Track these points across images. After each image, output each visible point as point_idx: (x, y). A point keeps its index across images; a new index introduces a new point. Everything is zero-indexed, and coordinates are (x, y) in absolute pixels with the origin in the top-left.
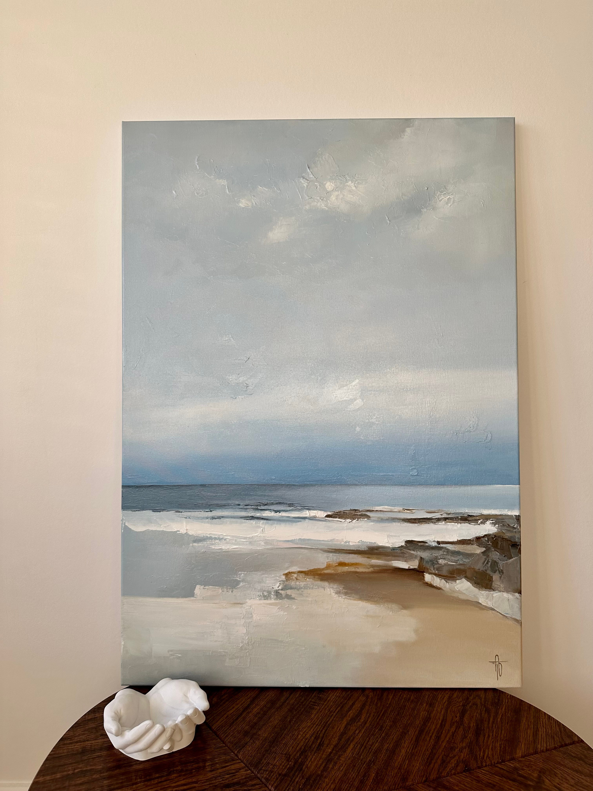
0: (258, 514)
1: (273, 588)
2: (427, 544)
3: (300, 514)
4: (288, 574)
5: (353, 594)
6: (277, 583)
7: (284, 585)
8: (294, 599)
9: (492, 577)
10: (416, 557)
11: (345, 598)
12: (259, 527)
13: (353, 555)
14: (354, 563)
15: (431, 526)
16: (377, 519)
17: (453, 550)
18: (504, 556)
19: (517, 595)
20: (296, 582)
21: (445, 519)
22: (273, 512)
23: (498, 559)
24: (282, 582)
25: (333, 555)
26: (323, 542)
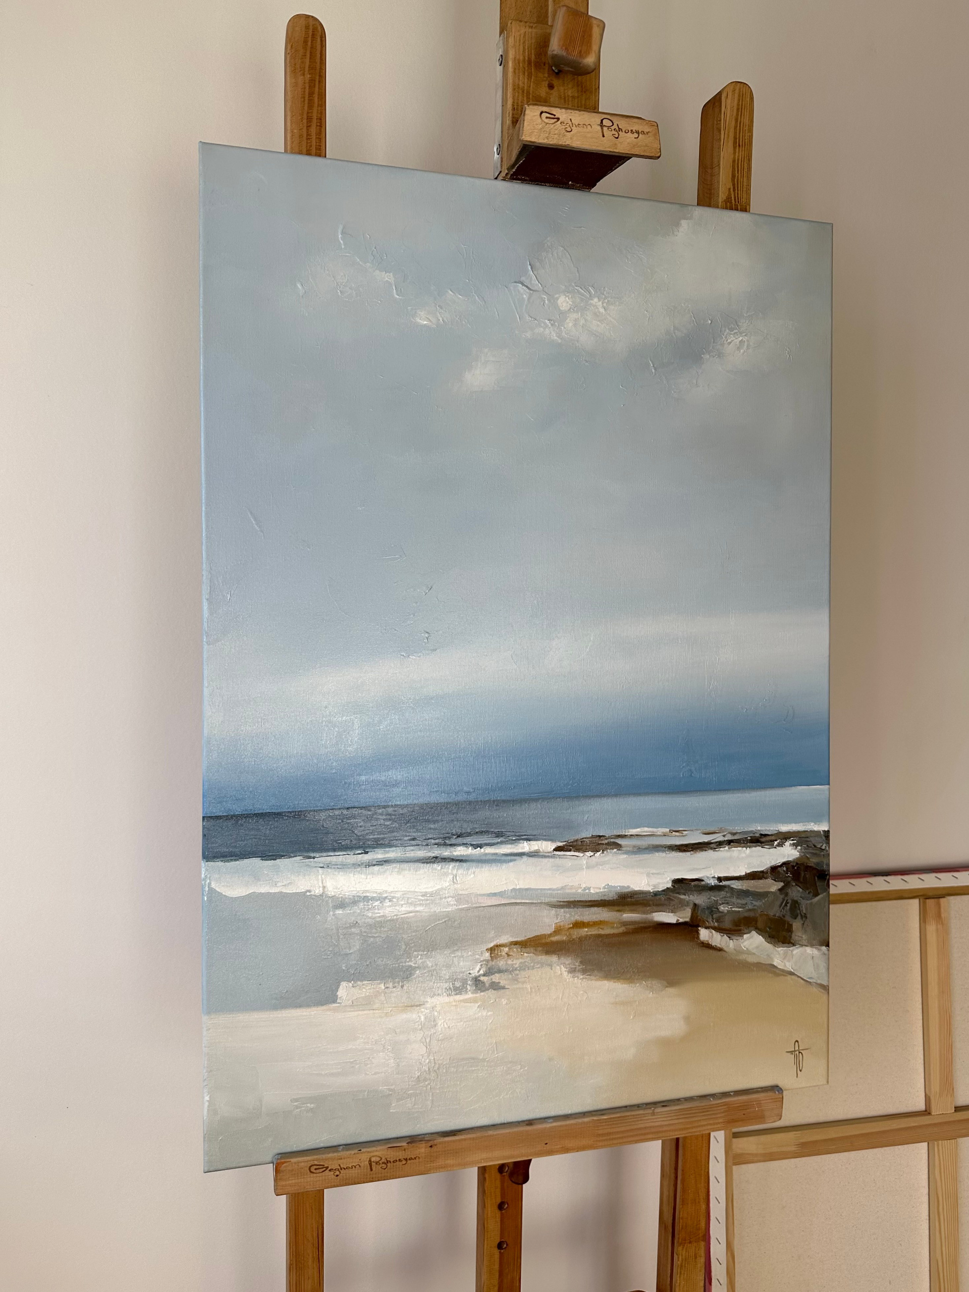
0: (446, 852)
1: (470, 973)
2: (703, 883)
3: (513, 848)
4: (495, 949)
5: (596, 971)
6: (477, 965)
7: (489, 966)
8: (504, 988)
9: (791, 925)
10: (687, 904)
11: (583, 978)
12: (446, 874)
13: (596, 909)
14: (596, 922)
15: (709, 854)
16: (631, 849)
17: (739, 889)
18: (809, 893)
19: (824, 948)
20: (506, 961)
21: (729, 842)
22: (470, 848)
23: (800, 898)
24: (484, 962)
25: (564, 912)
26: (549, 892)
